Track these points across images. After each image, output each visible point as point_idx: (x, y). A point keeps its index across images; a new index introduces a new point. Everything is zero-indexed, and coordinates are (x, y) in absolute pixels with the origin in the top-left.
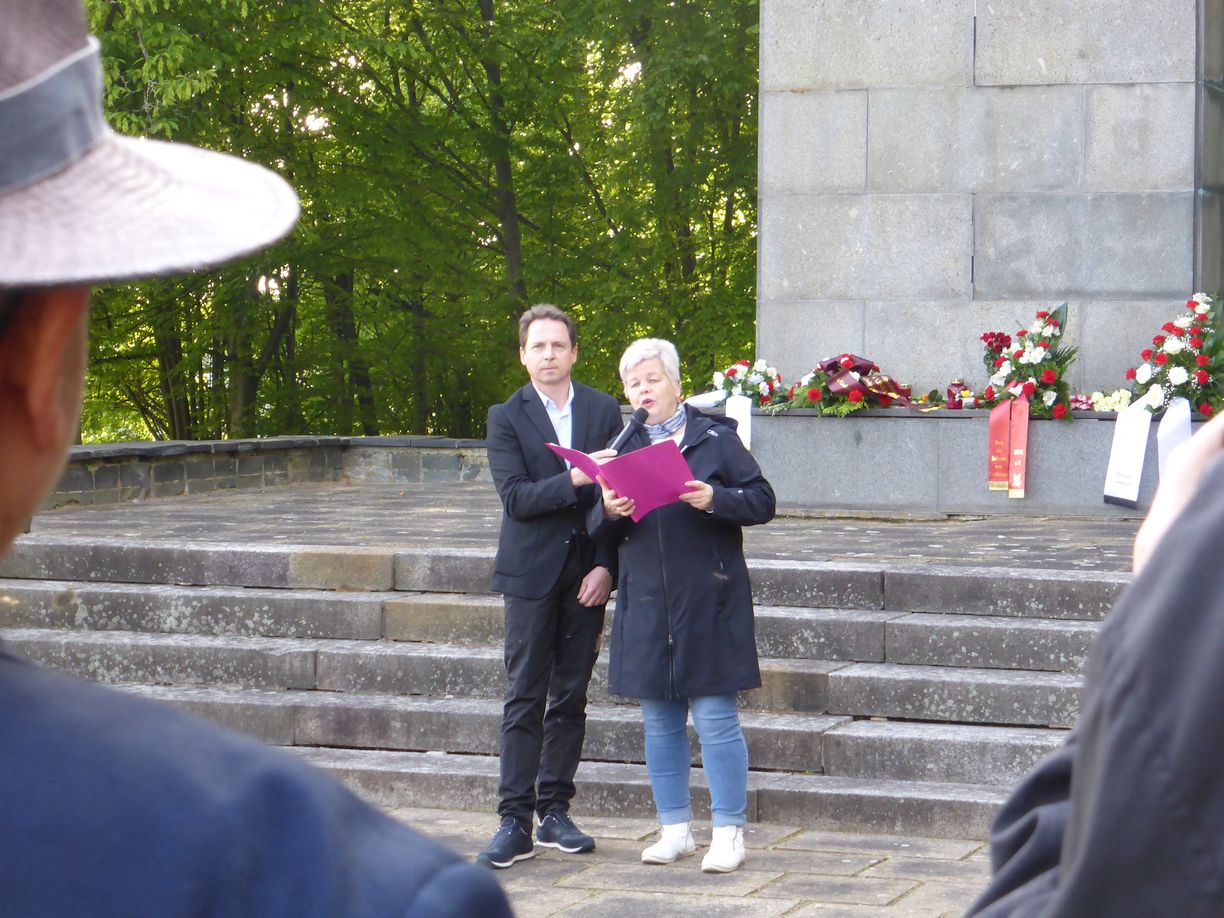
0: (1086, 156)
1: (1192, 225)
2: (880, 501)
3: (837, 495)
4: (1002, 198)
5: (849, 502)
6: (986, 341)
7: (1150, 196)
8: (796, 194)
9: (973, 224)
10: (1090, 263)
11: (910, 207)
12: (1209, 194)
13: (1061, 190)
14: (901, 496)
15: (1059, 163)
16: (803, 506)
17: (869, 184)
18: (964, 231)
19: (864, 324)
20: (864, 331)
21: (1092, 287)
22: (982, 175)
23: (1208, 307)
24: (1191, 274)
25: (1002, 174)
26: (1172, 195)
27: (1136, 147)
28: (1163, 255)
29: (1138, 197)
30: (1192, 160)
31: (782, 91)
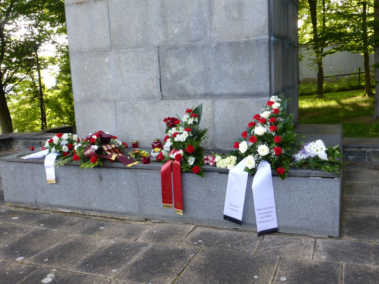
0: (211, 23)
1: (268, 56)
2: (113, 209)
3: (94, 205)
4: (171, 48)
5: (100, 209)
6: (166, 122)
7: (245, 42)
8: (82, 53)
9: (159, 63)
10: (216, 79)
11: (130, 56)
12: (276, 40)
13: (200, 42)
14: (123, 208)
15: (198, 28)
16: (81, 209)
17: (112, 46)
18: (155, 66)
19: (116, 112)
20: (116, 116)
21: (218, 91)
22: (161, 37)
23: (279, 105)
24: (268, 83)
25: (171, 36)
26: (257, 41)
27: (236, 16)
28: (253, 74)
29: (239, 43)
30: (267, 21)
31: (72, 4)
